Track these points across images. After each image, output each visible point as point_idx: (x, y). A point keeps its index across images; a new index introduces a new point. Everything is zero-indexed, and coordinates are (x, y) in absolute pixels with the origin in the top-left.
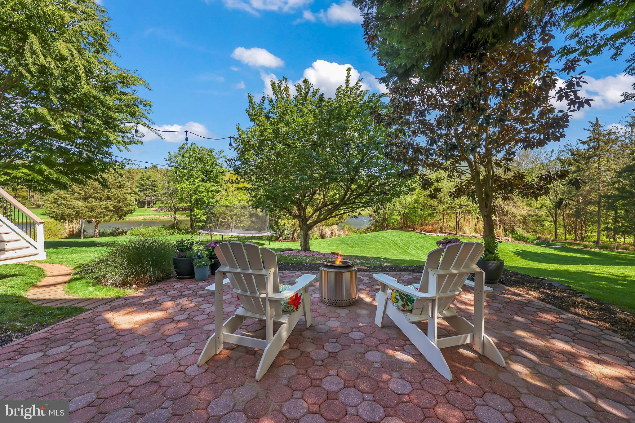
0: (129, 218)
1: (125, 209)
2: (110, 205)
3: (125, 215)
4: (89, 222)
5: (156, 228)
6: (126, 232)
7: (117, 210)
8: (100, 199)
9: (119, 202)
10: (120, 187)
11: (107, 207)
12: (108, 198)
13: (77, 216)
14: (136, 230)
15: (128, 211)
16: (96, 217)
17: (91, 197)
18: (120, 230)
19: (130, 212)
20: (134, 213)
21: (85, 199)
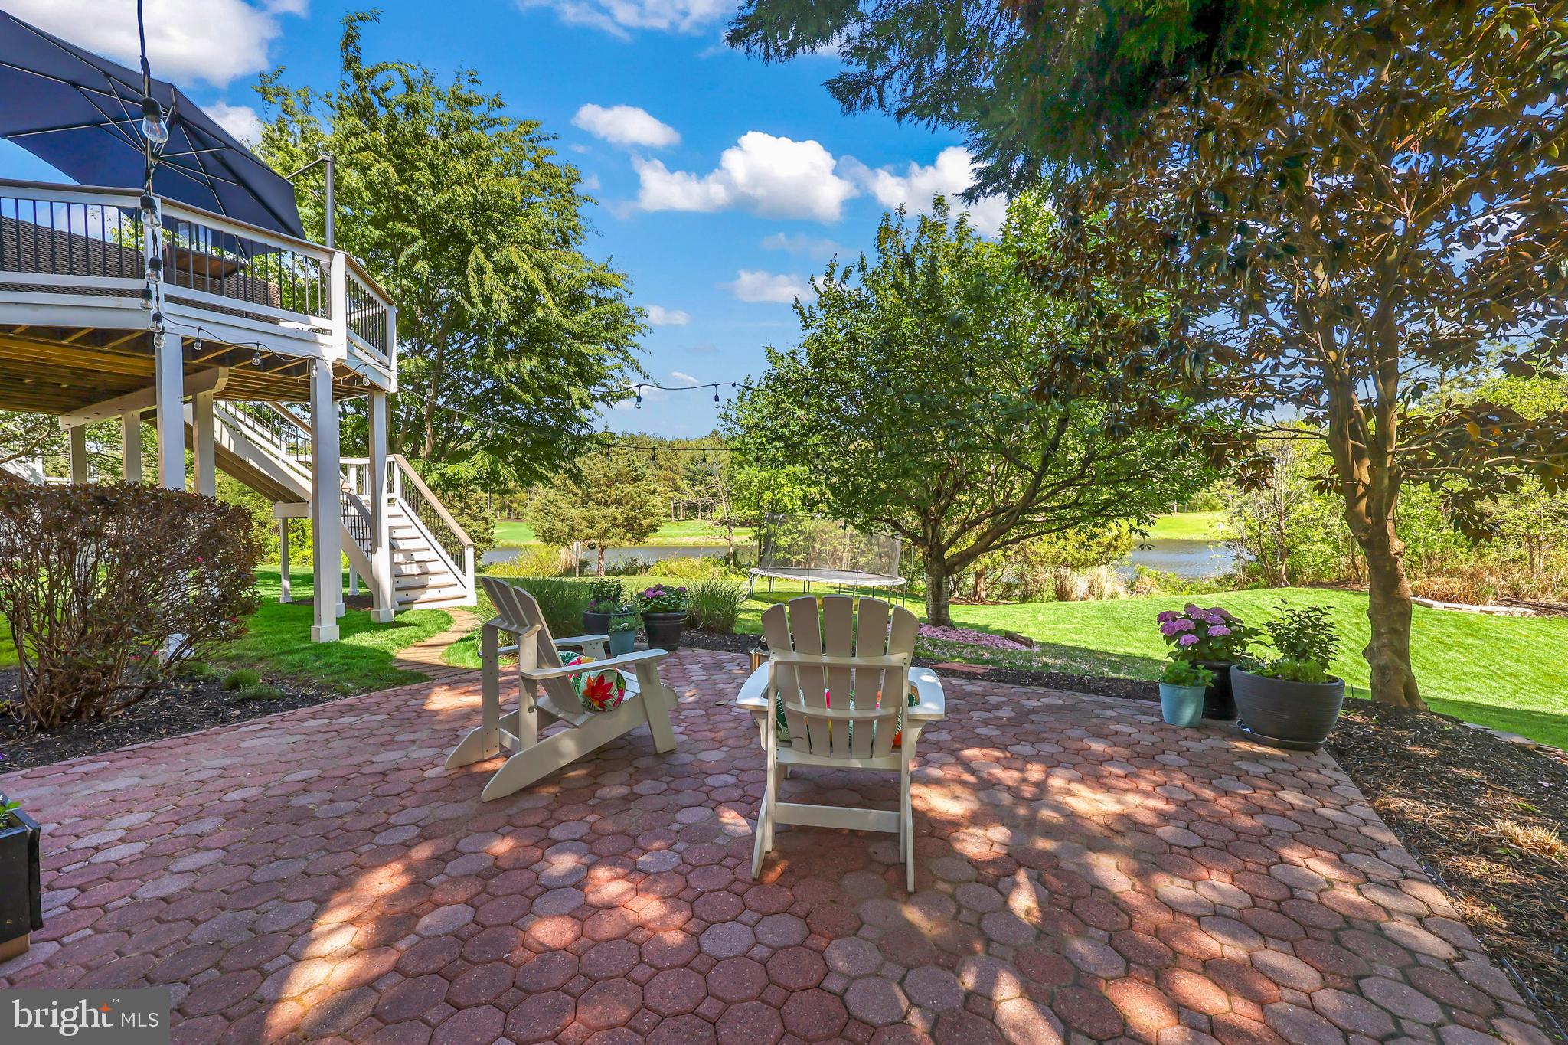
0: (652, 540)
1: (645, 523)
2: (619, 514)
3: (645, 534)
4: (591, 547)
5: (697, 562)
6: (647, 568)
7: (630, 525)
8: (605, 504)
9: (633, 508)
10: (636, 479)
11: (615, 519)
12: (618, 502)
13: (573, 532)
14: (663, 565)
15: (651, 526)
16: (600, 537)
17: (591, 499)
18: (640, 563)
19: (653, 528)
20: (661, 530)
21: (584, 503)
